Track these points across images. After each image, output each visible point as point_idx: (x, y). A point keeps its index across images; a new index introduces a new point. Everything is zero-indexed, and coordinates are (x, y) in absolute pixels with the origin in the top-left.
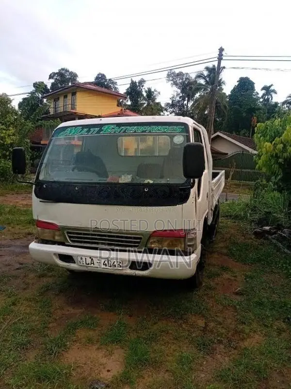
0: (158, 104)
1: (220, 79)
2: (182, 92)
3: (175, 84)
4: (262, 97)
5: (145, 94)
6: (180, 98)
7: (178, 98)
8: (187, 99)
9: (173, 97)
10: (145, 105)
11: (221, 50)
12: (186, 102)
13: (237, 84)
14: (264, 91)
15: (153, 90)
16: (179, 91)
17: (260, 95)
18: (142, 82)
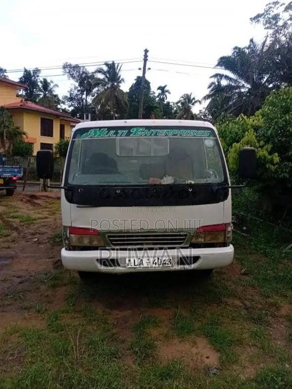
0: (56, 96)
1: (119, 75)
2: (80, 85)
3: (72, 76)
4: (158, 97)
5: (40, 85)
6: (78, 91)
7: (76, 92)
8: (85, 93)
9: (71, 90)
10: (41, 96)
11: (146, 51)
12: (84, 96)
13: (134, 82)
14: (160, 91)
15: (49, 81)
16: (77, 84)
17: (156, 95)
18: (37, 71)
